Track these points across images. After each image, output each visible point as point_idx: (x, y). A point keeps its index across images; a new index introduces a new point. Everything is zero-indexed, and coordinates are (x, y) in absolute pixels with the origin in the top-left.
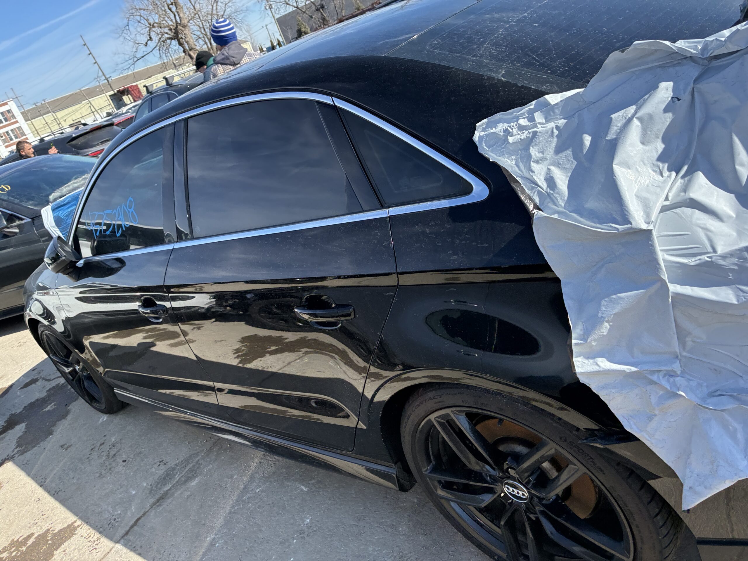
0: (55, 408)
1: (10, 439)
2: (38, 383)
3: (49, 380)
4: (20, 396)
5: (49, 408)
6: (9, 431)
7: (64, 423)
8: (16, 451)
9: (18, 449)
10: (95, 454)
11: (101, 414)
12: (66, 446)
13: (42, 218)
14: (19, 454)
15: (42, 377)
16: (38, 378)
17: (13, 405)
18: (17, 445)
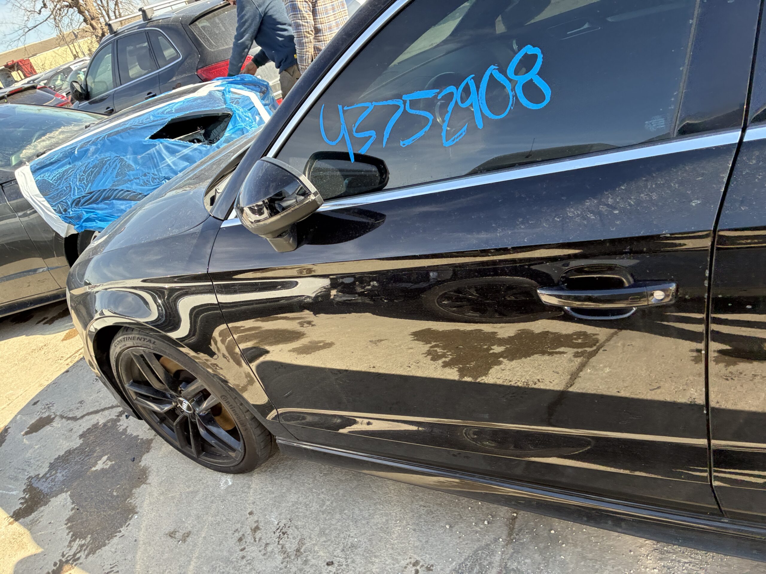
0: (112, 466)
1: (50, 523)
2: (54, 424)
3: (75, 419)
4: (31, 446)
5: (100, 466)
6: (42, 508)
7: (149, 490)
8: (76, 545)
9: (78, 542)
10: (253, 551)
11: (219, 474)
12: (179, 535)
13: (17, 183)
14: (86, 552)
15: (58, 414)
16: (49, 416)
17: (27, 462)
18: (73, 535)
